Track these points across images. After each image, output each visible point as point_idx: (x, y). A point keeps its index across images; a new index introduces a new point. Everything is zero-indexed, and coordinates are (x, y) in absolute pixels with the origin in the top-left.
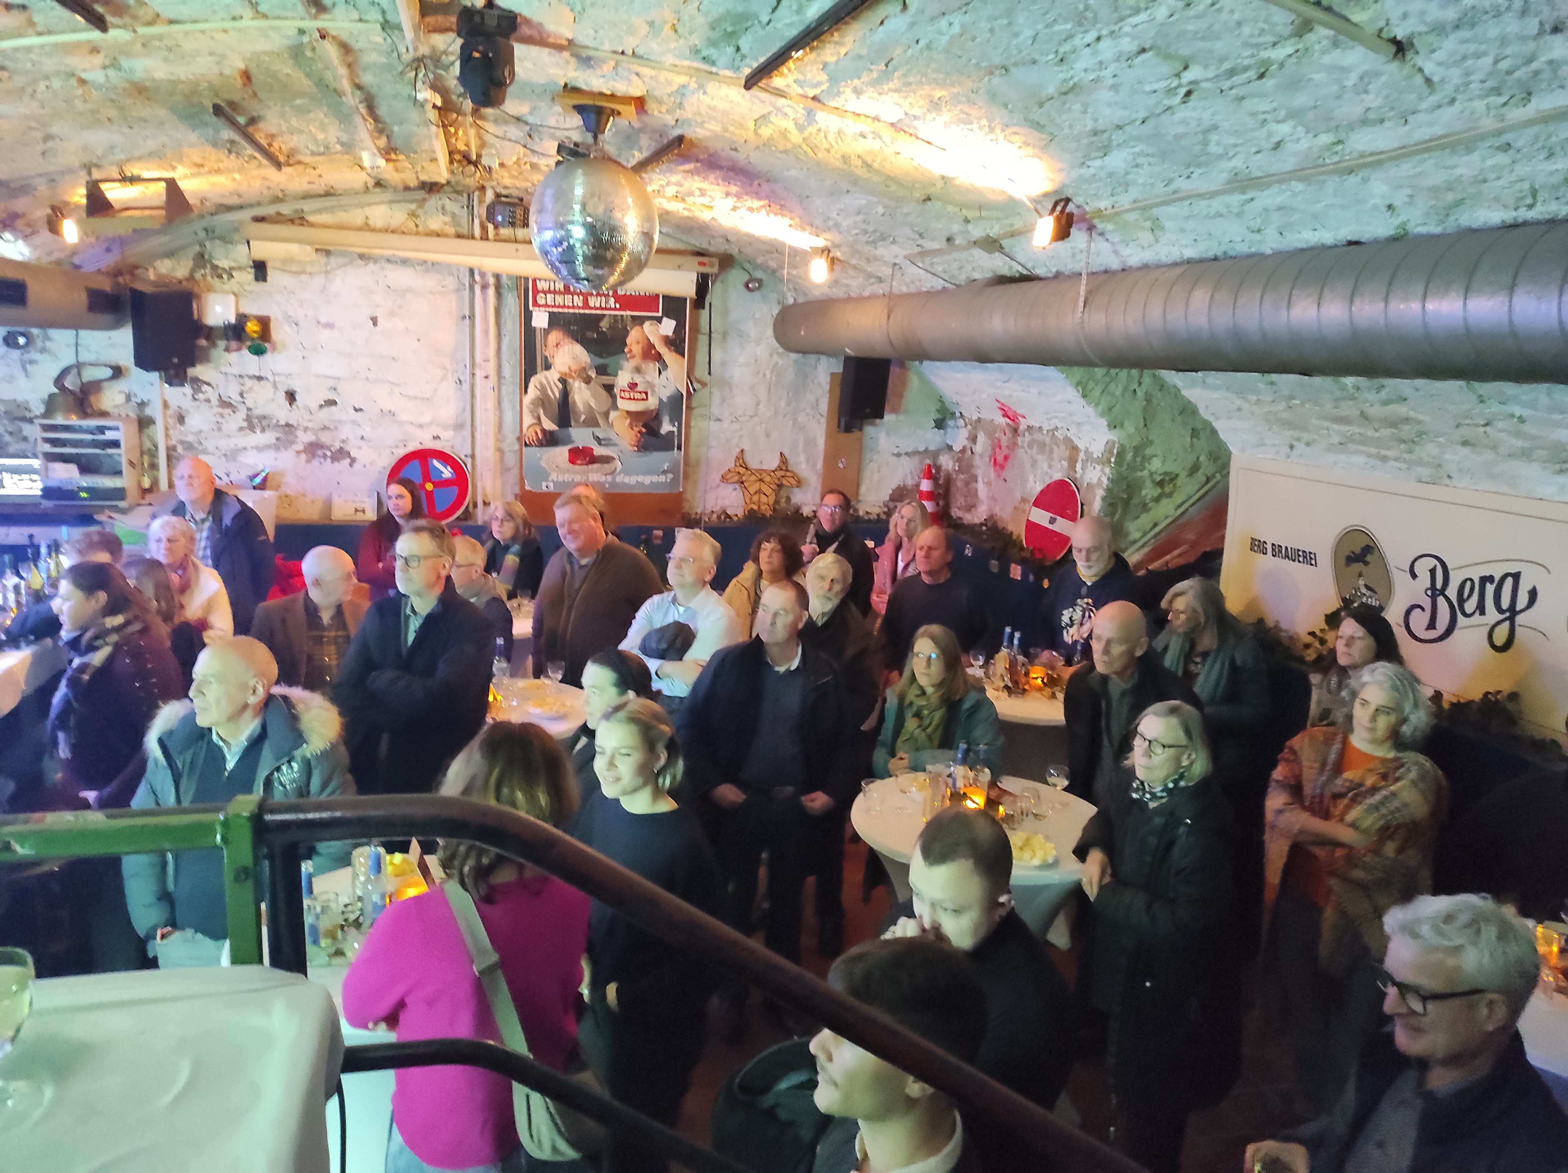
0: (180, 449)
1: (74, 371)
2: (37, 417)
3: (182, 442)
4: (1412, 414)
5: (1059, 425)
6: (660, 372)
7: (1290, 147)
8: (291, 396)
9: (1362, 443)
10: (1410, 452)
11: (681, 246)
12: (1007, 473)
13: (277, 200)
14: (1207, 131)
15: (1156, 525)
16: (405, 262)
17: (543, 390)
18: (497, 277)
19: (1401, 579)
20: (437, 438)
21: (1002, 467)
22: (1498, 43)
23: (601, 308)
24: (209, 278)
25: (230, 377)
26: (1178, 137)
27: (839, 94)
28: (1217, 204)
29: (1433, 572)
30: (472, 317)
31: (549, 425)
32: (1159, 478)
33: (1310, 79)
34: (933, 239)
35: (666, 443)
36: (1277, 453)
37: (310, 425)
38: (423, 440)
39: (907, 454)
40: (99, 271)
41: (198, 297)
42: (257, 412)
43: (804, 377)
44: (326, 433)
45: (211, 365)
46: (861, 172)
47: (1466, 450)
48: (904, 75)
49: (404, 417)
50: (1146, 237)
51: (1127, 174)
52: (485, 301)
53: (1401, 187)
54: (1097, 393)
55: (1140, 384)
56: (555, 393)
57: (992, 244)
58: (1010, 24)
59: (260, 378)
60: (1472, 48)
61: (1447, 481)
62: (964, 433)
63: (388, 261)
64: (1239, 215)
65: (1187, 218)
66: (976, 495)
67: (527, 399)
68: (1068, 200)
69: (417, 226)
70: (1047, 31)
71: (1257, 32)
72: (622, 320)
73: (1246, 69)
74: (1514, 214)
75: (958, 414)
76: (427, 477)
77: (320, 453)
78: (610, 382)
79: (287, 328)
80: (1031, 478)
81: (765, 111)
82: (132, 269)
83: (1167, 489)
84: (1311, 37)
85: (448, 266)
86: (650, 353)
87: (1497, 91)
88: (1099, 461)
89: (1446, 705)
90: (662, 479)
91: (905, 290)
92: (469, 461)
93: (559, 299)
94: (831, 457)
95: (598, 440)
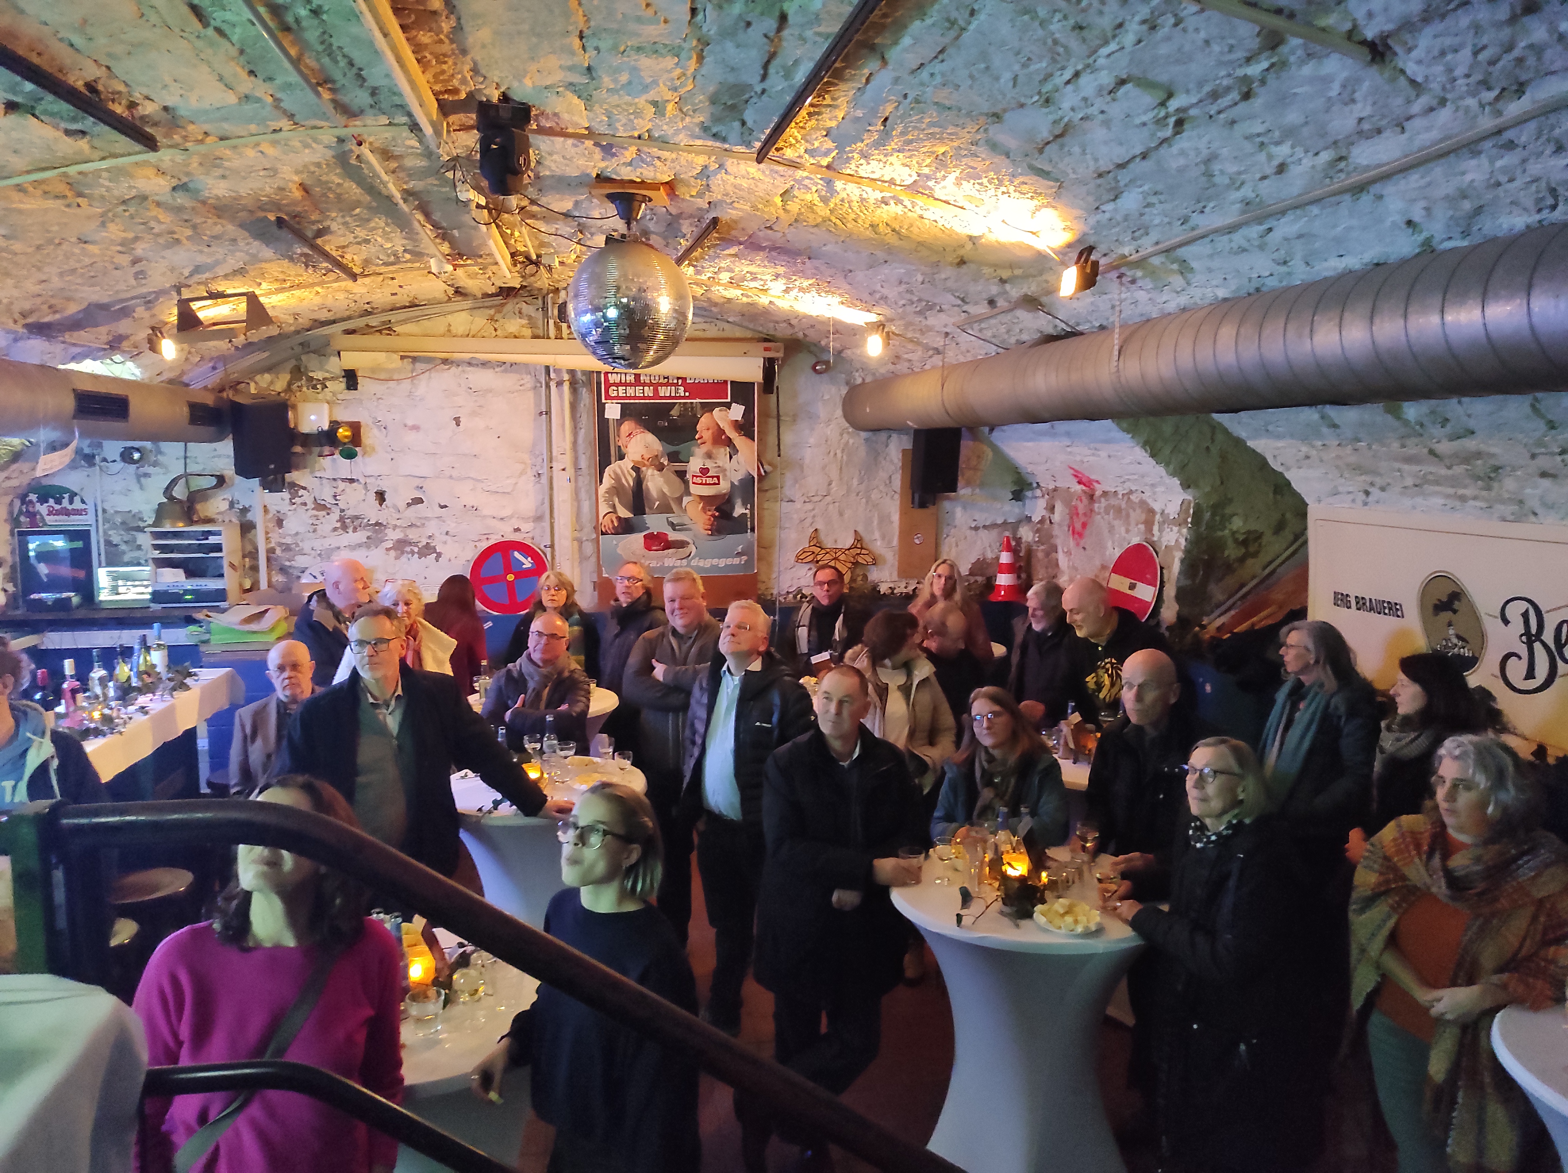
0: (278, 551)
1: (183, 480)
2: (150, 526)
3: (280, 544)
4: (1483, 447)
5: (1134, 489)
6: (731, 458)
7: (1295, 171)
8: (381, 496)
9: (1437, 483)
10: (1489, 488)
11: (749, 334)
12: (1087, 541)
13: (367, 313)
14: (1208, 161)
15: (1242, 586)
16: (484, 364)
17: (617, 479)
18: (572, 372)
19: (1492, 626)
20: (517, 530)
21: (1080, 535)
22: (1472, 31)
23: (670, 397)
24: (305, 389)
25: (325, 481)
26: (1181, 170)
27: (849, 159)
28: (1238, 238)
29: (1525, 615)
30: (548, 413)
31: (624, 513)
32: (1241, 538)
33: (1295, 94)
34: (976, 303)
35: (739, 526)
36: (1353, 501)
37: (398, 523)
38: (504, 533)
39: (985, 527)
40: (205, 388)
41: (294, 407)
42: (349, 513)
43: (875, 455)
44: (413, 529)
45: (307, 470)
46: (892, 240)
47: (1546, 483)
48: (903, 134)
49: (486, 512)
50: (1178, 281)
51: (1142, 215)
52: (561, 396)
53: (1415, 200)
54: (1167, 451)
55: (1213, 440)
56: (629, 481)
57: (1032, 303)
58: (987, 68)
59: (352, 481)
60: (1448, 41)
61: (1532, 518)
62: (1042, 503)
63: (470, 364)
64: (1262, 247)
65: (1211, 256)
66: (1057, 565)
67: (602, 489)
68: (1090, 249)
69: (496, 330)
70: (1026, 71)
71: (1226, 49)
72: (692, 408)
73: (1228, 89)
74: (1538, 217)
75: (1035, 485)
76: (508, 569)
77: (408, 549)
78: (682, 469)
79: (375, 431)
80: (1110, 544)
81: (788, 186)
82: (235, 385)
83: (1252, 549)
84: (1284, 49)
85: (526, 365)
86: (721, 439)
87: (1486, 84)
88: (1174, 522)
89: (1551, 761)
90: (736, 561)
91: (962, 359)
92: (548, 551)
93: (631, 391)
94: (906, 533)
95: (673, 526)
